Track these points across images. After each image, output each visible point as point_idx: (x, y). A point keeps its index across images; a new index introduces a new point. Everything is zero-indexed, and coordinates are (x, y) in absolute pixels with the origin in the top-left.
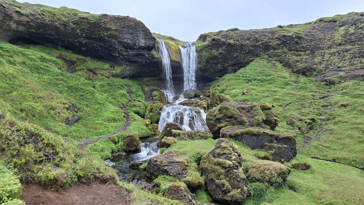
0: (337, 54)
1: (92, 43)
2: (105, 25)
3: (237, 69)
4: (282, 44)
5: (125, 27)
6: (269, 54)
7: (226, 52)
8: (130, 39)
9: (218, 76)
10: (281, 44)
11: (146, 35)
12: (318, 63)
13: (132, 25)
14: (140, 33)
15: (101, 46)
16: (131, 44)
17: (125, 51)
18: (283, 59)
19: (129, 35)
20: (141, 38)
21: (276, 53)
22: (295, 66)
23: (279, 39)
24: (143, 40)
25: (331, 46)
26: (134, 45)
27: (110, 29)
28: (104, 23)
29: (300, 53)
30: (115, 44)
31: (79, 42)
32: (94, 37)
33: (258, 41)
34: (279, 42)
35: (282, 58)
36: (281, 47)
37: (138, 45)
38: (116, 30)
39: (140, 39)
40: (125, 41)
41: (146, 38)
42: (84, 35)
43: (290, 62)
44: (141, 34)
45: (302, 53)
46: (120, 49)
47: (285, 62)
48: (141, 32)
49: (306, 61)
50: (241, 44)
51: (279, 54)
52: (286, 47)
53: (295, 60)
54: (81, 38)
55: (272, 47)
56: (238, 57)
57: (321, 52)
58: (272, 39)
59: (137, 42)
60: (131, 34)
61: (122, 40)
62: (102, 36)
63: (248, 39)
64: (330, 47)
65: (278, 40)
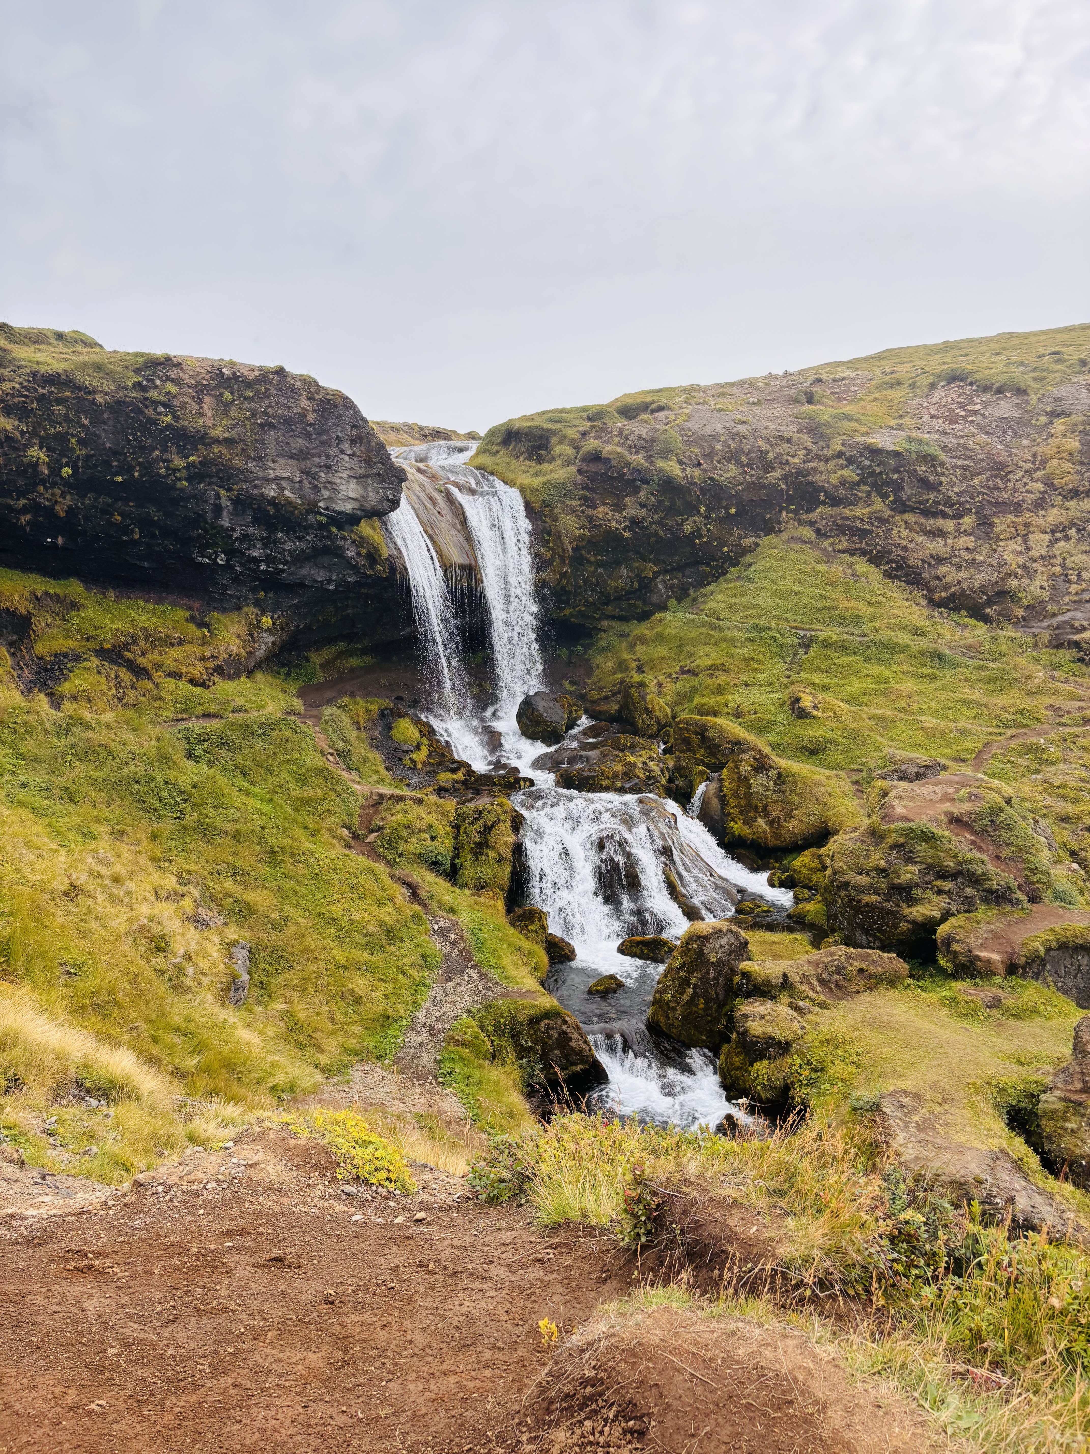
0: (1073, 532)
1: (104, 512)
2: (176, 418)
3: (690, 584)
4: (862, 481)
5: (272, 426)
6: (815, 522)
7: (656, 517)
8: (293, 482)
9: (613, 618)
10: (858, 484)
11: (368, 461)
12: (1019, 571)
13: (303, 415)
14: (342, 452)
15: (146, 523)
16: (295, 508)
17: (263, 538)
18: (879, 548)
19: (290, 462)
20: (344, 475)
21: (847, 518)
22: (938, 578)
23: (850, 461)
24: (353, 485)
25: (1043, 499)
26: (309, 512)
27: (202, 439)
28: (165, 405)
29: (940, 522)
30: (218, 509)
31: (35, 508)
32: (119, 479)
33: (768, 467)
34: (850, 474)
35: (877, 544)
36: (860, 494)
37: (327, 509)
38: (229, 442)
39: (338, 481)
40: (272, 494)
41: (366, 476)
42: (67, 471)
43: (911, 562)
44: (346, 458)
45: (949, 525)
46: (237, 534)
47: (892, 561)
48: (346, 446)
49: (974, 560)
50: (711, 478)
51: (859, 524)
52: (884, 496)
53: (928, 552)
54: (46, 488)
55: (825, 492)
56: (701, 536)
57: (1013, 522)
58: (819, 458)
59: (326, 494)
60: (301, 456)
61: (256, 487)
62: (159, 475)
63: (733, 456)
64: (1040, 504)
65: (846, 466)
